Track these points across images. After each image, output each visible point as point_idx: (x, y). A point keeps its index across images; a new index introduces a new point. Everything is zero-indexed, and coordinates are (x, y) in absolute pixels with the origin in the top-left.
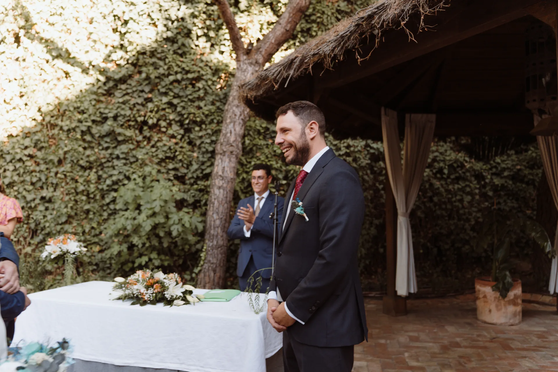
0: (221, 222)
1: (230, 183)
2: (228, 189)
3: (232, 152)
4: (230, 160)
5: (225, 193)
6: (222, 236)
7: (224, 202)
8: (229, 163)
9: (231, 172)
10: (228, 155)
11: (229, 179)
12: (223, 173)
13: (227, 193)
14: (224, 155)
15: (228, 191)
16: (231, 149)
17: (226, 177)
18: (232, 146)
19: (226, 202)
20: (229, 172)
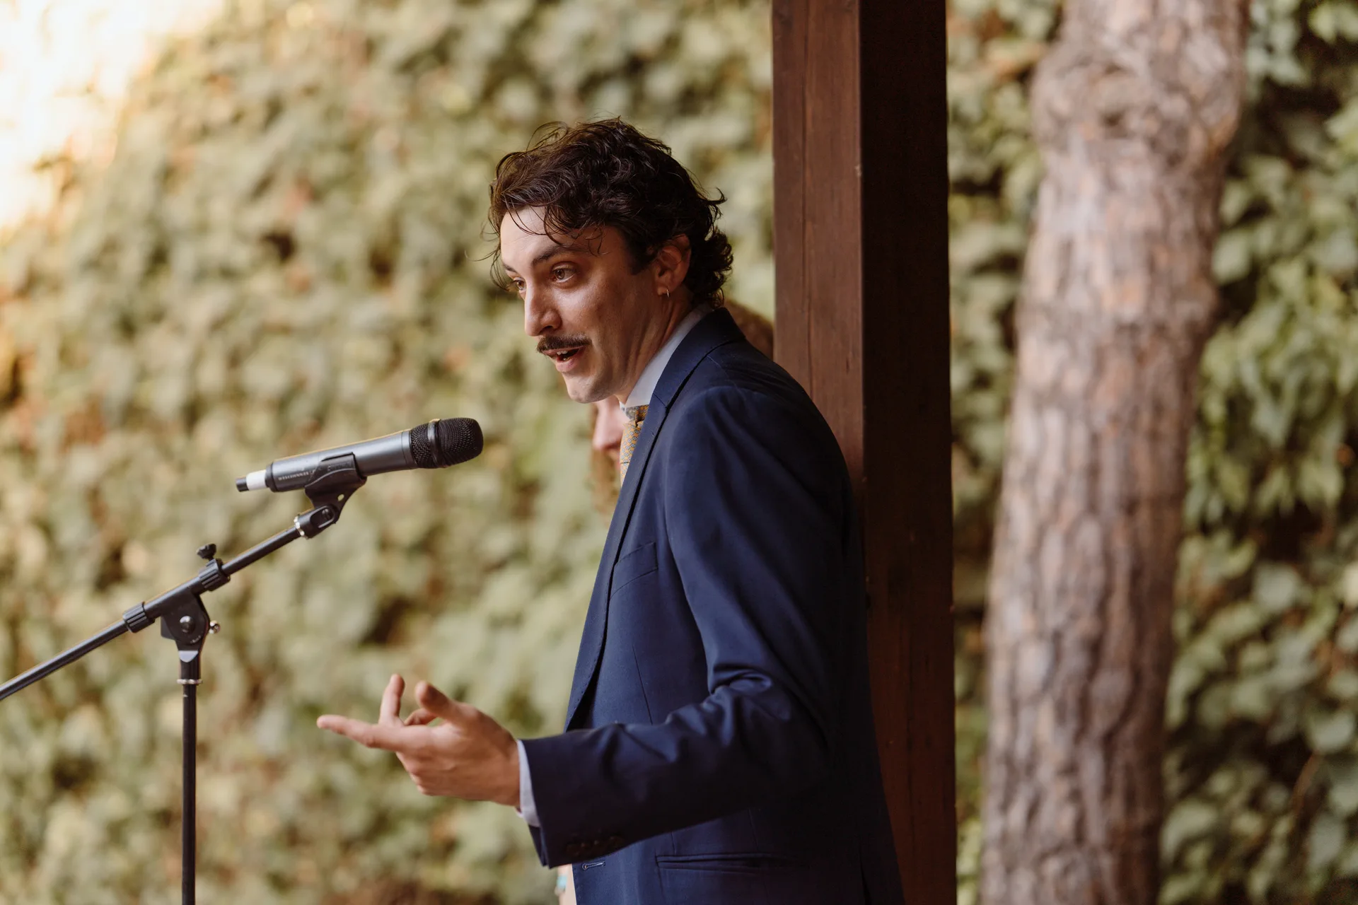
0: (1057, 657)
1: (1119, 366)
2: (1106, 402)
3: (1113, 121)
4: (1110, 184)
5: (1080, 436)
6: (1070, 769)
7: (1072, 506)
8: (1102, 203)
9: (1118, 273)
10: (1089, 145)
11: (1103, 330)
12: (1063, 284)
13: (1095, 440)
14: (1063, 148)
15: (1100, 420)
16: (1109, 94)
17: (1078, 319)
18: (1113, 69)
19: (1092, 507)
20: (1101, 277)
